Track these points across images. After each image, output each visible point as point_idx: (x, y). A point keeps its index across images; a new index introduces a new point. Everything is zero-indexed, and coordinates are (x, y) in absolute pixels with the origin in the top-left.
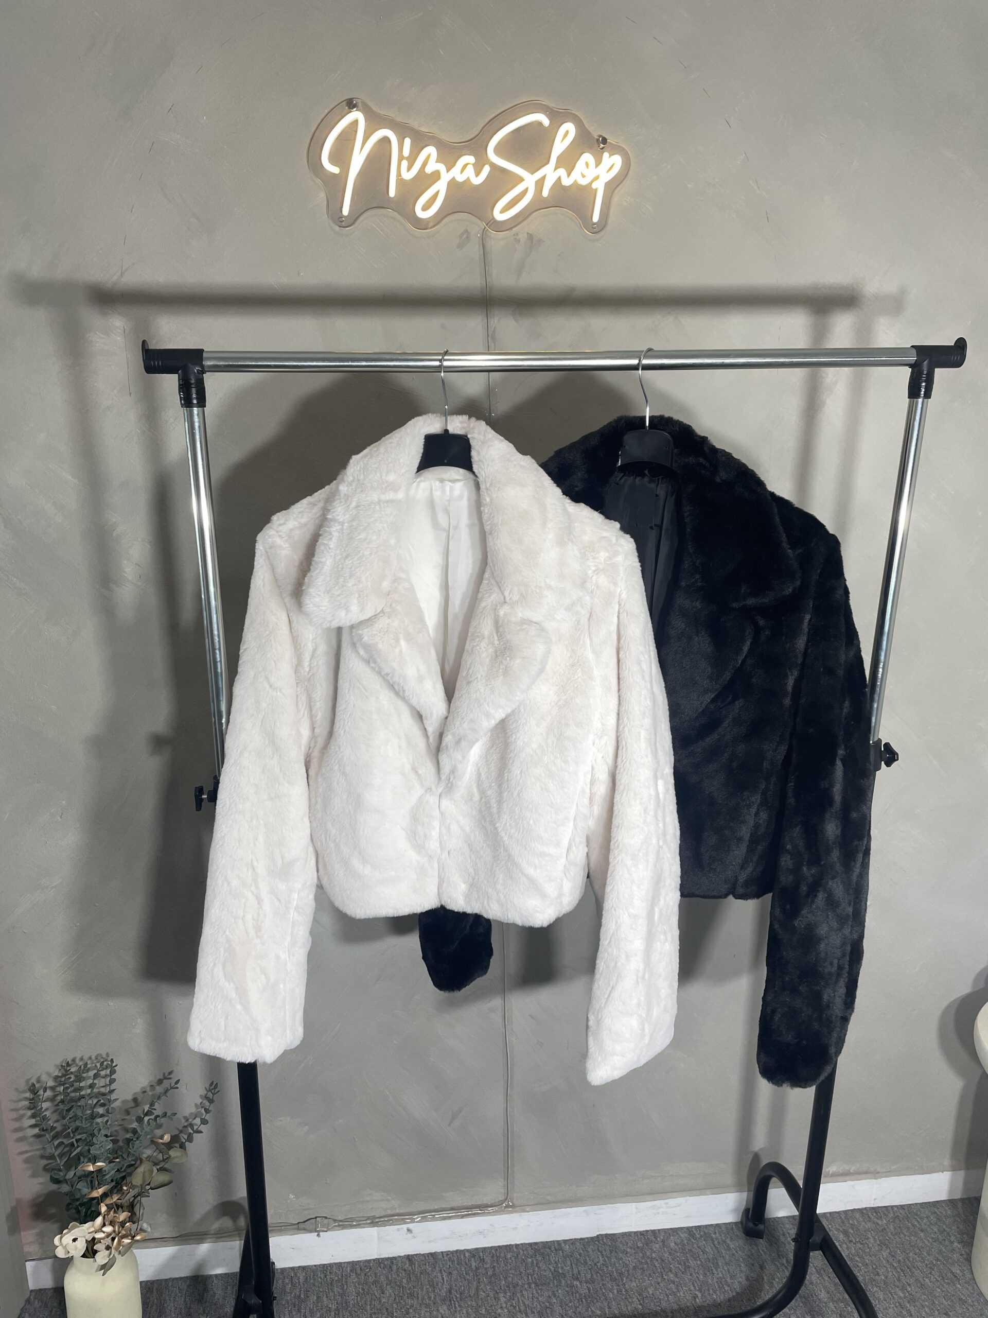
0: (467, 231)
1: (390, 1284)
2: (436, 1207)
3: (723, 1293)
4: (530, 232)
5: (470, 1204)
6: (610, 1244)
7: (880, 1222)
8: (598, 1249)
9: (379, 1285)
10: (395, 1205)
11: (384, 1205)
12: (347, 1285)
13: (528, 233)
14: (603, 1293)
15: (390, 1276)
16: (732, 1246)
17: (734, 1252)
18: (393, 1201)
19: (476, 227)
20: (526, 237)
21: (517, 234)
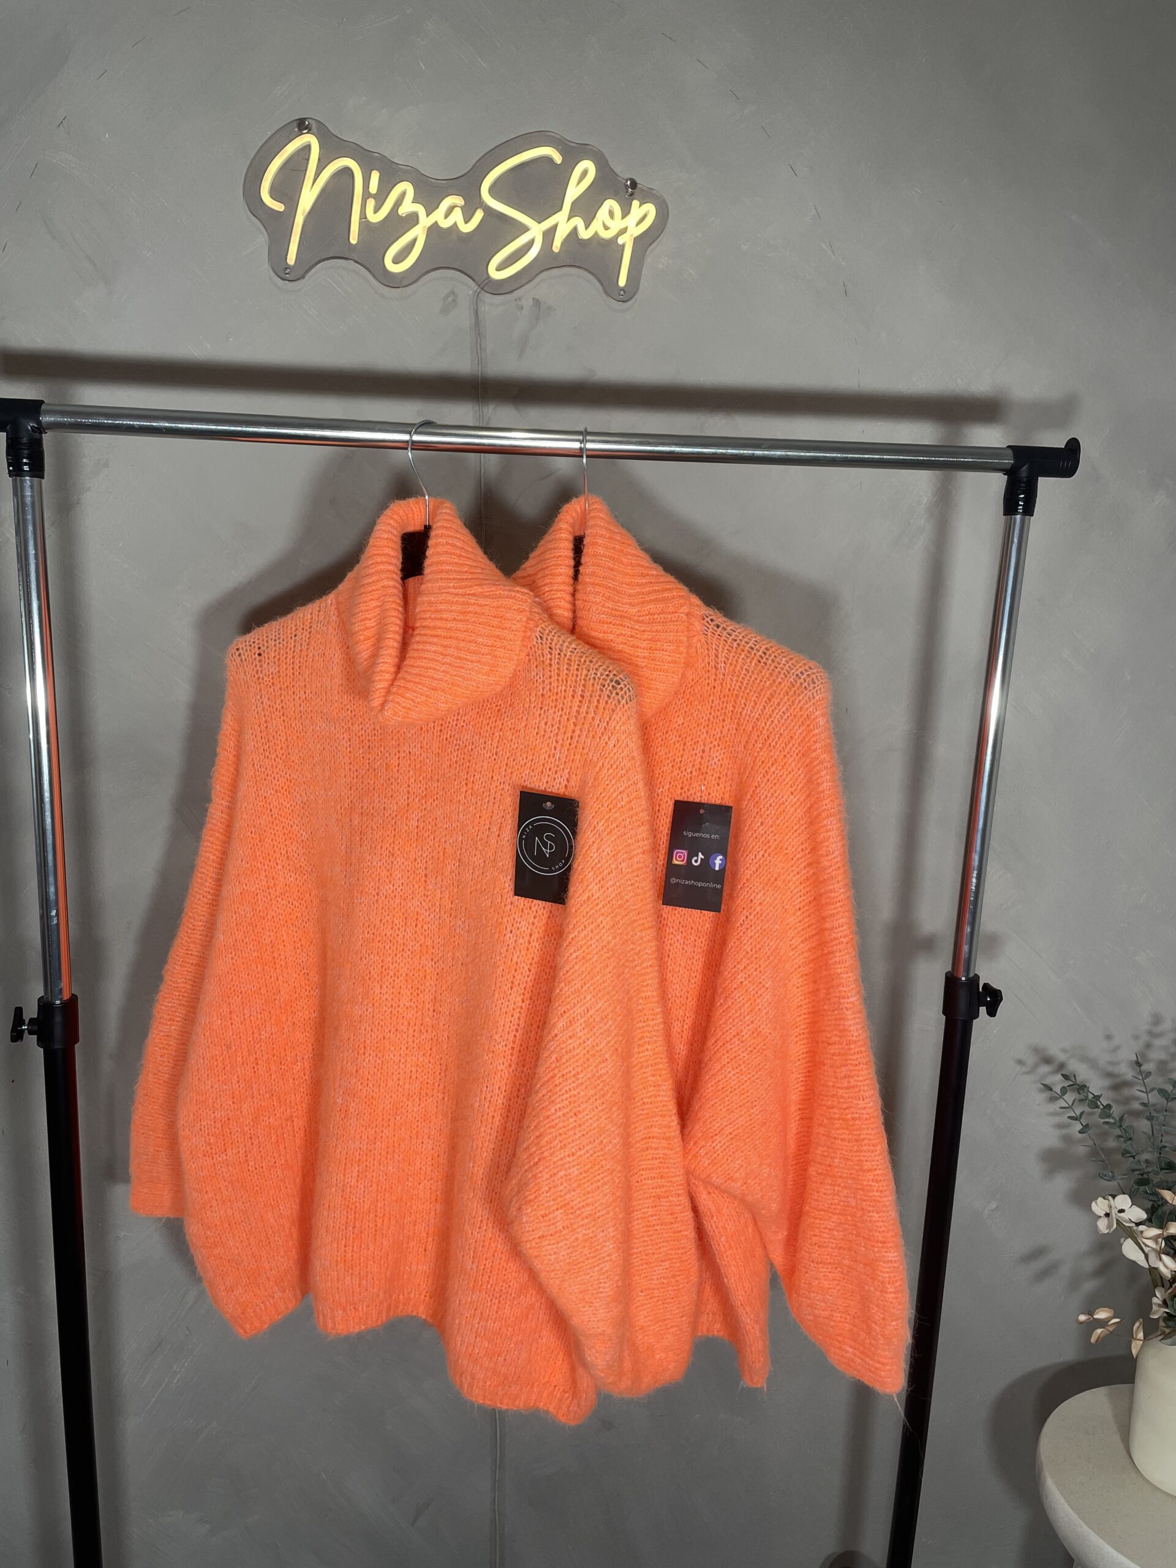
0: (453, 292)
4: (537, 297)
19: (466, 288)
20: (532, 303)
21: (520, 299)
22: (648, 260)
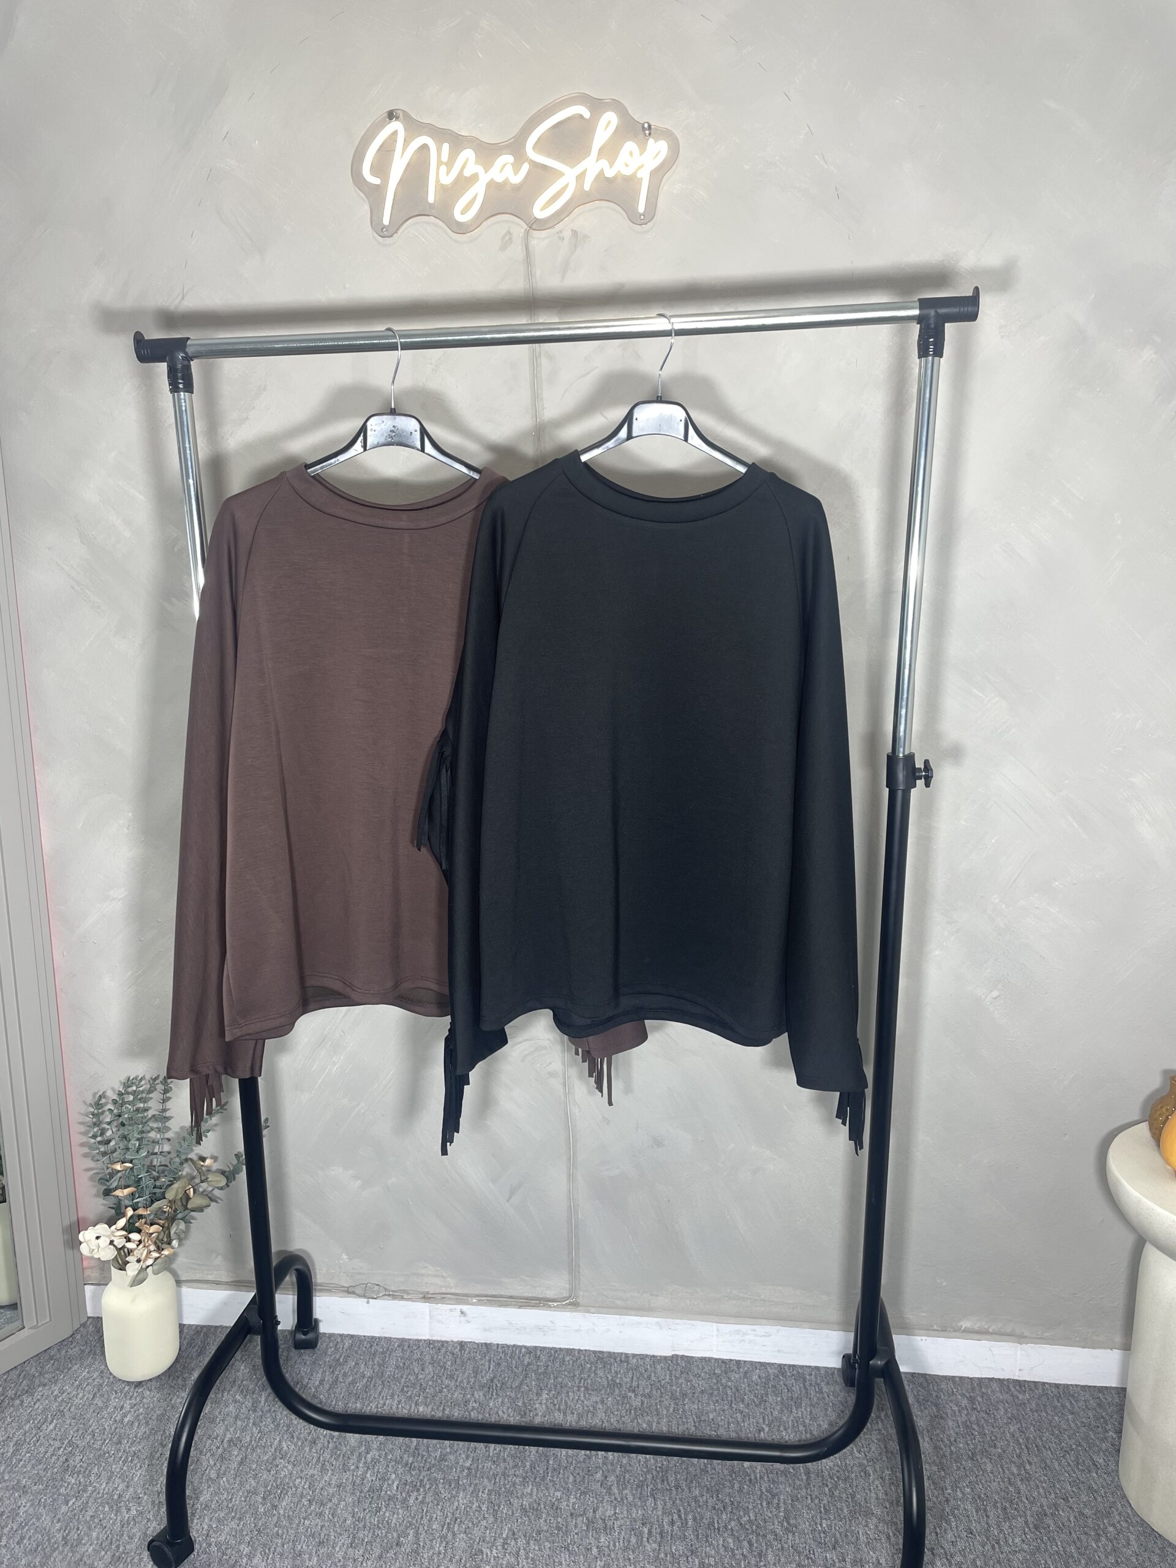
0: (509, 232)
1: (433, 1364)
2: (494, 1293)
3: (796, 1432)
4: (574, 228)
5: (531, 1295)
6: (684, 1365)
7: (1021, 1397)
8: (669, 1368)
9: (421, 1363)
10: (452, 1285)
11: (438, 1281)
12: (389, 1358)
13: (572, 230)
14: (657, 1410)
15: (436, 1356)
16: (825, 1389)
17: (826, 1395)
18: (448, 1279)
19: (519, 228)
20: (570, 233)
21: (561, 232)
22: (665, 188)
